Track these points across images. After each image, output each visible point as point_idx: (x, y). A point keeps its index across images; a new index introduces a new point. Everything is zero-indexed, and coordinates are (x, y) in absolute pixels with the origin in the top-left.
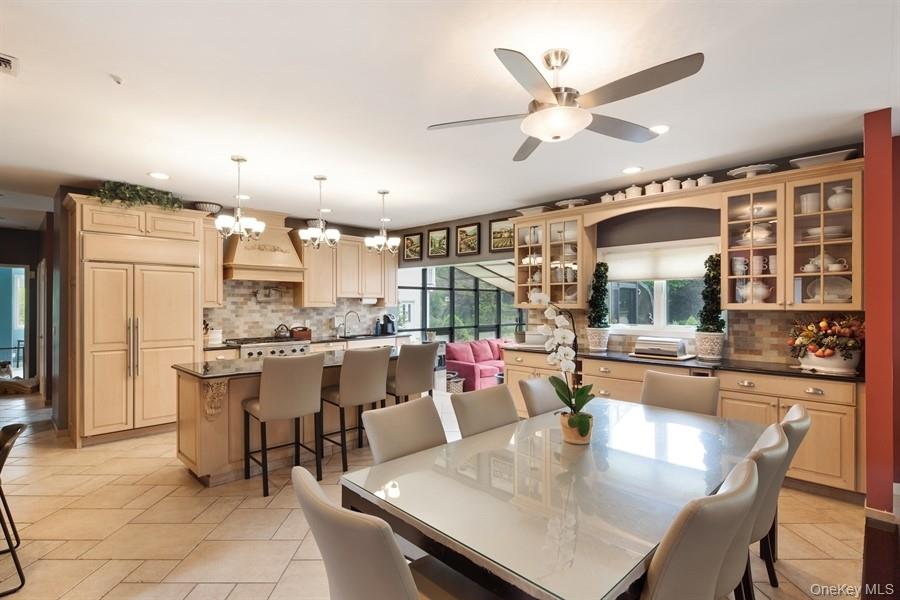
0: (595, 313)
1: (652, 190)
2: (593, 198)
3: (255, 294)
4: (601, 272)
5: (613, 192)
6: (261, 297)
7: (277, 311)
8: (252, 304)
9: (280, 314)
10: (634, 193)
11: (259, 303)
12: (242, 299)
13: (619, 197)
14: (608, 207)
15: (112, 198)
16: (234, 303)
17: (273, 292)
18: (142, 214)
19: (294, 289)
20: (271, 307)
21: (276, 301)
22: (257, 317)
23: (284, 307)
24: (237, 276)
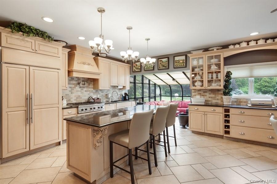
0: (227, 90)
1: (252, 43)
2: (225, 46)
3: (79, 84)
4: (228, 75)
5: (234, 44)
6: (81, 85)
7: (87, 91)
8: (78, 88)
9: (88, 92)
10: (244, 45)
11: (80, 87)
12: (73, 86)
13: (237, 46)
14: (232, 50)
15: (18, 31)
16: (70, 87)
17: (86, 83)
18: (33, 42)
19: (93, 82)
20: (85, 89)
21: (87, 87)
22: (79, 94)
23: (90, 89)
24: (75, 75)
